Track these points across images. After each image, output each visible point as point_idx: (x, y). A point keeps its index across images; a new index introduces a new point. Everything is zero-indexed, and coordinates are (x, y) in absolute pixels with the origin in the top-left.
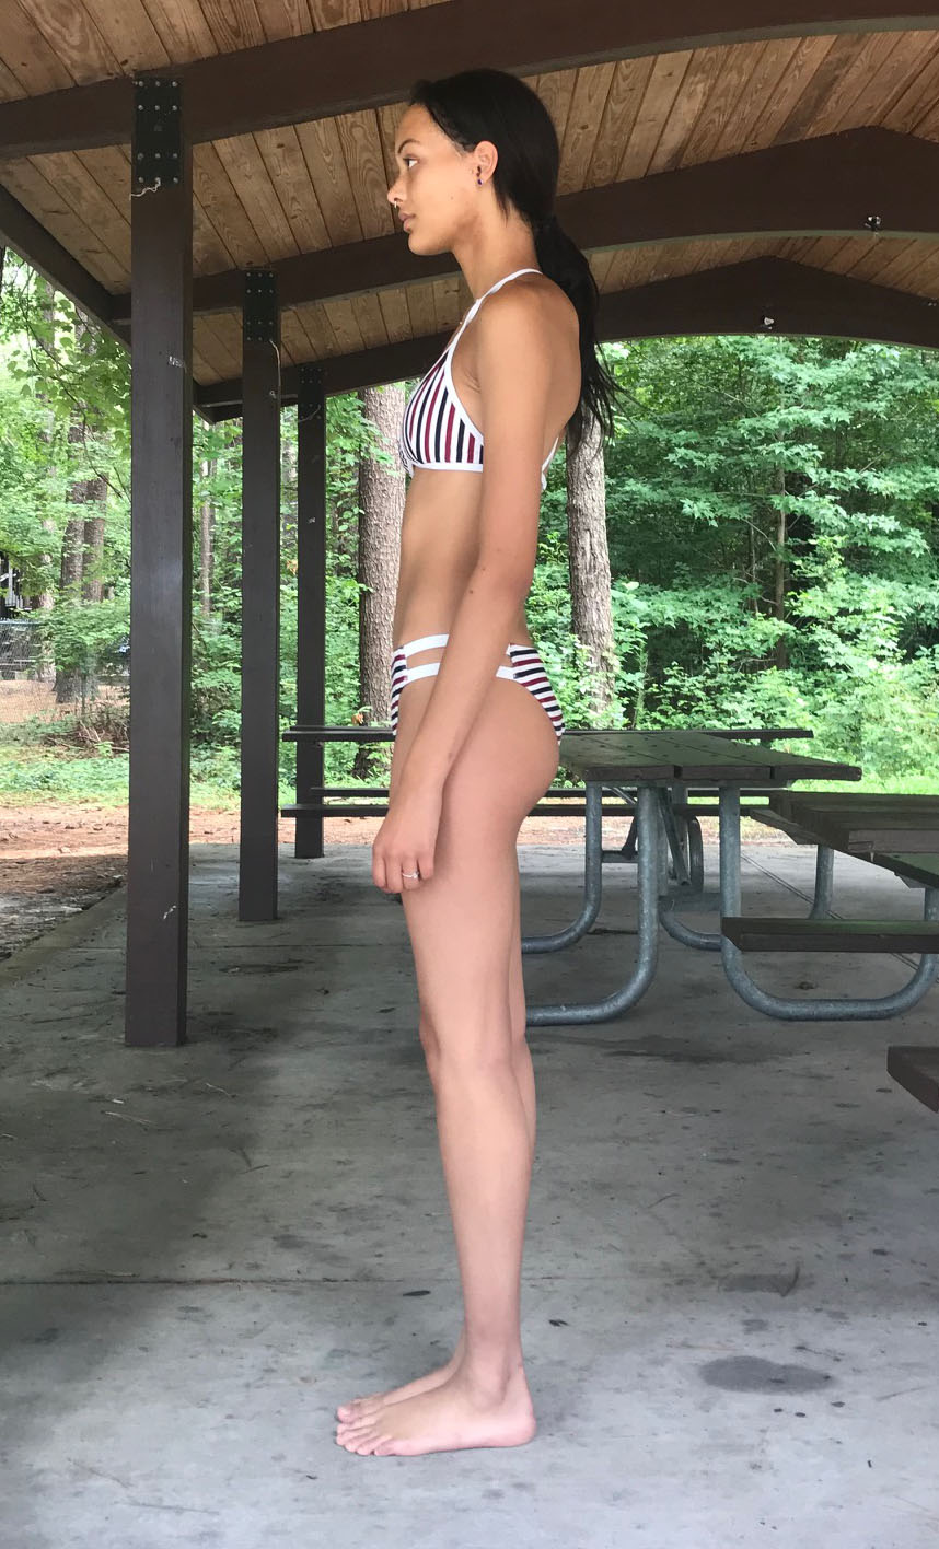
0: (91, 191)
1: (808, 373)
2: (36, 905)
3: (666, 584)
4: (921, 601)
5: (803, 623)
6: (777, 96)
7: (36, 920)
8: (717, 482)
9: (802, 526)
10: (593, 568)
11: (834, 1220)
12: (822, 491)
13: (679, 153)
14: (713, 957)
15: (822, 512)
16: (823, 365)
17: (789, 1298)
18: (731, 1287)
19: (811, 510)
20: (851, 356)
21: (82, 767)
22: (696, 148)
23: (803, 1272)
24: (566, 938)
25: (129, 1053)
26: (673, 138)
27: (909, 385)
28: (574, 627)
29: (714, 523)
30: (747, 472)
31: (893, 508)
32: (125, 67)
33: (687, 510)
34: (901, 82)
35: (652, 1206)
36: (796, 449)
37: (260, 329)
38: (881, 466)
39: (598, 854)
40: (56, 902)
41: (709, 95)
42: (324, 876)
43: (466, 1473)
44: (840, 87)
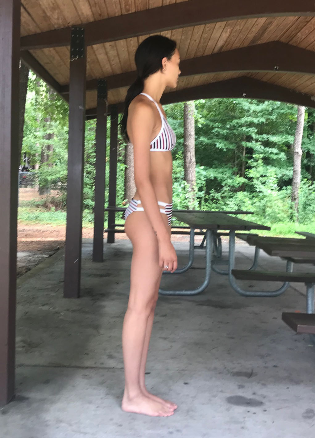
0: (57, 58)
1: (253, 107)
2: (36, 254)
3: (211, 167)
4: (284, 173)
5: (250, 179)
6: (250, 32)
7: (37, 259)
8: (226, 138)
9: (250, 151)
10: (190, 162)
11: (262, 357)
12: (257, 141)
13: (222, 47)
14: (225, 277)
15: (257, 147)
16: (258, 105)
17: (250, 379)
18: (233, 375)
19: (253, 147)
20: (266, 103)
21: (46, 214)
22: (226, 46)
23: (254, 372)
24: (184, 270)
25: (65, 300)
26: (220, 44)
27: (282, 111)
28: (185, 179)
29: (225, 150)
30: (235, 135)
31: (276, 146)
32: (69, 24)
33: (217, 146)
34: (286, 29)
35: (211, 350)
36: (249, 129)
37: (102, 95)
38: (273, 134)
39: (193, 247)
40: (42, 254)
41: (231, 32)
42: (115, 249)
43: (163, 426)
44: (268, 30)
